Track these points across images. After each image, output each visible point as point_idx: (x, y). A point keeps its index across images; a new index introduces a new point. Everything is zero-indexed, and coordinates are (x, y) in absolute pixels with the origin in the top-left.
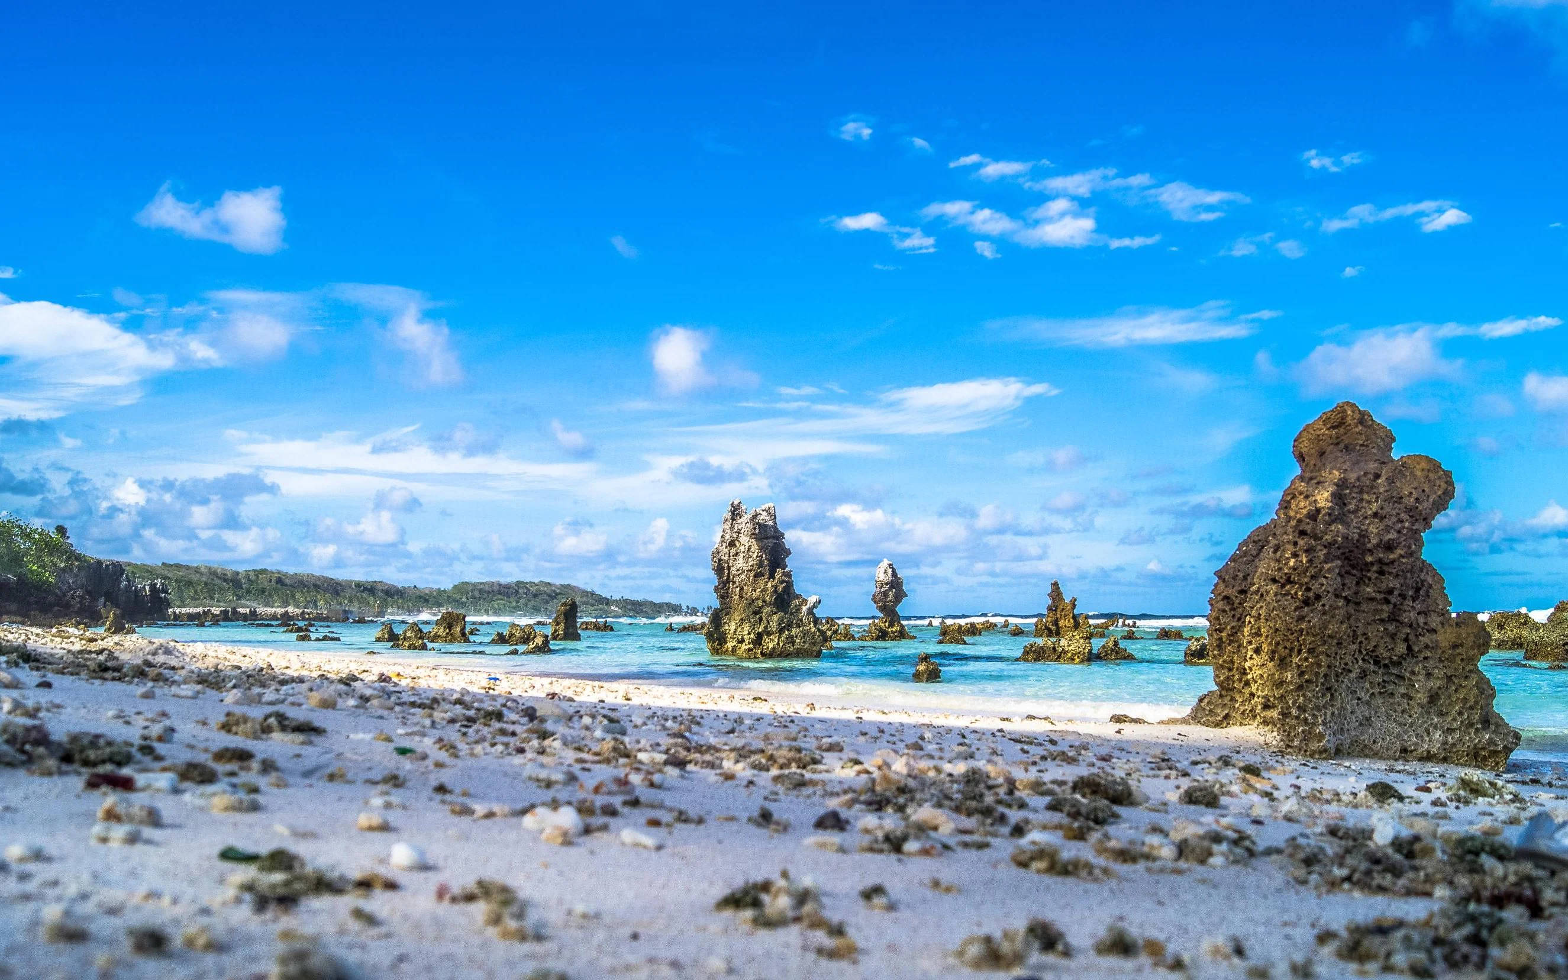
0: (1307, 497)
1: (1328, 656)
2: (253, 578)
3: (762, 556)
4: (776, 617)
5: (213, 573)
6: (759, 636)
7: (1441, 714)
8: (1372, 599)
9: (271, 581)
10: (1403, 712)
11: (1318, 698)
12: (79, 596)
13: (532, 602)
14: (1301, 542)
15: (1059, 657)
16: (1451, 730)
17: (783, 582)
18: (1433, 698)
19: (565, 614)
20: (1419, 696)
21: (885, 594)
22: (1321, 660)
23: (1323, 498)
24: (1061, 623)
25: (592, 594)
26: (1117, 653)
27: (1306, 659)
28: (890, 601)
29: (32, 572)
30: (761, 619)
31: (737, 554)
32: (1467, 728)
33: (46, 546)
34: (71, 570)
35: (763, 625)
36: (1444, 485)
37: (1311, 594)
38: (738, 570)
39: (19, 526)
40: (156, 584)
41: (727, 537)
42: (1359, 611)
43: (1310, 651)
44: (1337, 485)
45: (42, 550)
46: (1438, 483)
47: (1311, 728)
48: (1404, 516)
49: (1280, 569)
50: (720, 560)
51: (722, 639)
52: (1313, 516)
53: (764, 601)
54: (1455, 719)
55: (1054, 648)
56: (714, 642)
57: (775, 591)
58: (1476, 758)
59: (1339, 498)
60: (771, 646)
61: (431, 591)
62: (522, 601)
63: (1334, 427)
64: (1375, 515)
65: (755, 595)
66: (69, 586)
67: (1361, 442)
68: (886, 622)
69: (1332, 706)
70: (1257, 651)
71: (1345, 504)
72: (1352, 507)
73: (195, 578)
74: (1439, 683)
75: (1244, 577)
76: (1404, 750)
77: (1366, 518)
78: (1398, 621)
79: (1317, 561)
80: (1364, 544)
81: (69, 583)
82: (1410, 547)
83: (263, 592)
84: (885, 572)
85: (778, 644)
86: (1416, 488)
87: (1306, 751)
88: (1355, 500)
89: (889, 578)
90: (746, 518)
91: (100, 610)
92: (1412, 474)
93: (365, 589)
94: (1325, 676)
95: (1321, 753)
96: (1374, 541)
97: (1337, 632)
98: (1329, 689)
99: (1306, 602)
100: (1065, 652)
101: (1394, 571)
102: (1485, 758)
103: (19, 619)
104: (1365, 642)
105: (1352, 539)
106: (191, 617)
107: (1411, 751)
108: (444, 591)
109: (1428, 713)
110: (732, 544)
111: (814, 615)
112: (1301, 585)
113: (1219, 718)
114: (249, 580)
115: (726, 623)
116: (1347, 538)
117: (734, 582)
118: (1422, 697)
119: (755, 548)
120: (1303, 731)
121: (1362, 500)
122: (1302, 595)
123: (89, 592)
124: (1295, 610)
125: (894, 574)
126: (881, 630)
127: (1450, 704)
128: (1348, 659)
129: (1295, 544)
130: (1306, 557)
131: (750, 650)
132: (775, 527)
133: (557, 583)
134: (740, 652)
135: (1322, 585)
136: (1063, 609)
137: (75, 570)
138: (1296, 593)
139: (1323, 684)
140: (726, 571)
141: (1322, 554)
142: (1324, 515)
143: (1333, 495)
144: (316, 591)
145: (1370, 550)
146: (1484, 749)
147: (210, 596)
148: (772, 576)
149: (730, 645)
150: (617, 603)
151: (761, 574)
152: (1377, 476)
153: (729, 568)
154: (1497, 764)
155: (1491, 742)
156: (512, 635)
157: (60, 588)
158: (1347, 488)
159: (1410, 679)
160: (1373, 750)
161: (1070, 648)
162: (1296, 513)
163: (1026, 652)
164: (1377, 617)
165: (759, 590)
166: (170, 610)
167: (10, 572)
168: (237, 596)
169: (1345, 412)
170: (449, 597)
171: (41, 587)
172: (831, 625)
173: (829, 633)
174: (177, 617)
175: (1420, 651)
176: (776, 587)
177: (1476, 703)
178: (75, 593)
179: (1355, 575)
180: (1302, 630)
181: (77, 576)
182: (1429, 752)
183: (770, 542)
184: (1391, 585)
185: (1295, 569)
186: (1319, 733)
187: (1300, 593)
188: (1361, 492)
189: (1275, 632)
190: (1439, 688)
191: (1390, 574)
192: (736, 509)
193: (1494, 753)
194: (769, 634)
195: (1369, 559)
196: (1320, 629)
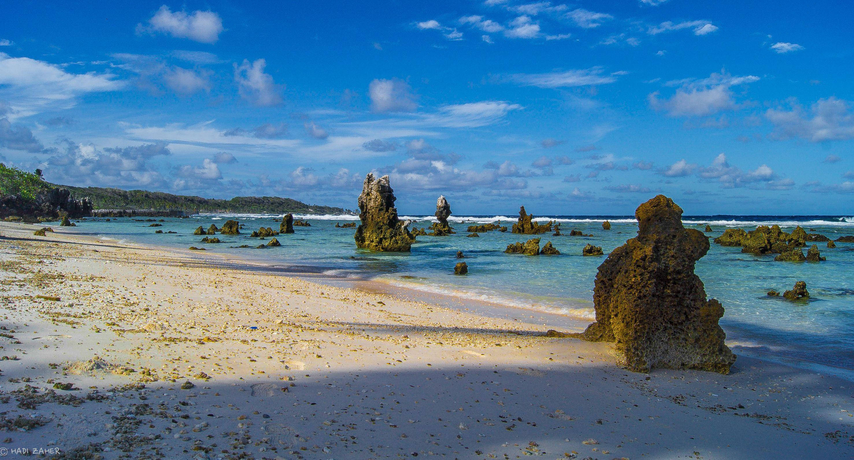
0: (641, 249)
1: (649, 324)
2: (134, 194)
3: (382, 201)
4: (389, 231)
5: (114, 192)
6: (381, 240)
7: (700, 347)
8: (670, 296)
9: (142, 196)
10: (683, 346)
11: (643, 344)
12: (47, 206)
13: (271, 207)
14: (638, 271)
15: (524, 252)
16: (704, 355)
17: (392, 214)
18: (697, 340)
19: (287, 221)
20: (690, 339)
21: (441, 212)
22: (645, 326)
23: (648, 250)
24: (525, 226)
25: (300, 203)
26: (551, 250)
27: (639, 325)
28: (444, 216)
29: (24, 193)
30: (382, 232)
31: (370, 199)
32: (712, 354)
33: (31, 181)
34: (43, 193)
35: (383, 234)
36: (705, 245)
37: (642, 294)
38: (371, 207)
39: (17, 171)
40: (85, 200)
41: (366, 191)
42: (664, 301)
43: (640, 322)
44: (655, 242)
45: (29, 183)
46: (702, 243)
47: (640, 358)
48: (686, 259)
49: (628, 282)
50: (362, 202)
51: (363, 240)
52: (644, 259)
53: (383, 223)
54: (706, 350)
55: (521, 247)
56: (359, 241)
57: (389, 219)
58: (716, 368)
59: (656, 249)
60: (386, 244)
61: (222, 201)
62: (266, 206)
63: (654, 206)
64: (673, 256)
65: (379, 220)
66: (43, 200)
67: (667, 217)
68: (442, 225)
69: (650, 347)
70: (616, 315)
71: (658, 251)
72: (662, 252)
73: (105, 194)
74: (700, 333)
75: (611, 272)
76: (683, 364)
77: (668, 257)
78: (681, 305)
79: (644, 279)
80: (667, 270)
81: (42, 199)
82: (688, 273)
83: (139, 201)
84: (442, 202)
85: (390, 244)
86: (692, 246)
87: (637, 369)
88: (663, 249)
89: (443, 204)
90: (375, 182)
91: (58, 212)
92: (690, 239)
93: (189, 200)
94: (647, 333)
95: (644, 370)
96: (672, 270)
97: (653, 313)
98: (649, 339)
99: (639, 298)
100: (526, 249)
101: (681, 283)
102: (720, 368)
103: (17, 218)
104: (666, 316)
105: (662, 269)
106: (104, 215)
107: (686, 365)
108: (228, 201)
109: (695, 347)
110: (368, 194)
111: (407, 230)
112: (637, 290)
113: (598, 337)
114: (132, 195)
115: (365, 232)
116: (660, 269)
117: (369, 213)
118: (691, 340)
119: (379, 197)
120: (636, 360)
121: (666, 248)
122: (638, 295)
123: (52, 204)
124: (634, 302)
125: (446, 203)
126: (439, 231)
127: (705, 343)
128: (658, 324)
129: (635, 271)
130: (640, 277)
131: (376, 246)
132: (389, 187)
133: (283, 198)
134: (371, 247)
135: (647, 291)
136: (526, 220)
137: (46, 193)
138: (635, 293)
139: (646, 337)
140: (365, 207)
141: (647, 276)
142: (649, 258)
143: (654, 248)
144: (165, 201)
145: (670, 274)
146: (719, 363)
147: (113, 203)
148: (387, 211)
149: (367, 243)
150: (312, 207)
151: (382, 210)
152: (674, 236)
153: (366, 206)
154: (725, 370)
155: (723, 360)
156: (261, 233)
157: (38, 202)
158: (660, 243)
159: (686, 332)
160: (668, 365)
161: (529, 247)
162: (636, 257)
163: (508, 249)
164: (672, 304)
165: (381, 218)
166: (93, 211)
167: (13, 194)
168: (126, 203)
169: (660, 199)
170: (230, 204)
171: (28, 201)
172: (416, 232)
173: (414, 235)
174: (96, 214)
175: (691, 318)
176: (389, 216)
177: (717, 342)
178: (45, 204)
179: (662, 284)
180: (637, 311)
181: (46, 195)
182: (694, 365)
183: (386, 194)
184: (679, 289)
185: (634, 282)
186: (644, 361)
187: (637, 294)
188: (666, 244)
189: (625, 310)
190: (700, 336)
191: (679, 284)
192: (370, 178)
193: (724, 366)
194: (385, 239)
195: (669, 277)
196: (645, 311)
